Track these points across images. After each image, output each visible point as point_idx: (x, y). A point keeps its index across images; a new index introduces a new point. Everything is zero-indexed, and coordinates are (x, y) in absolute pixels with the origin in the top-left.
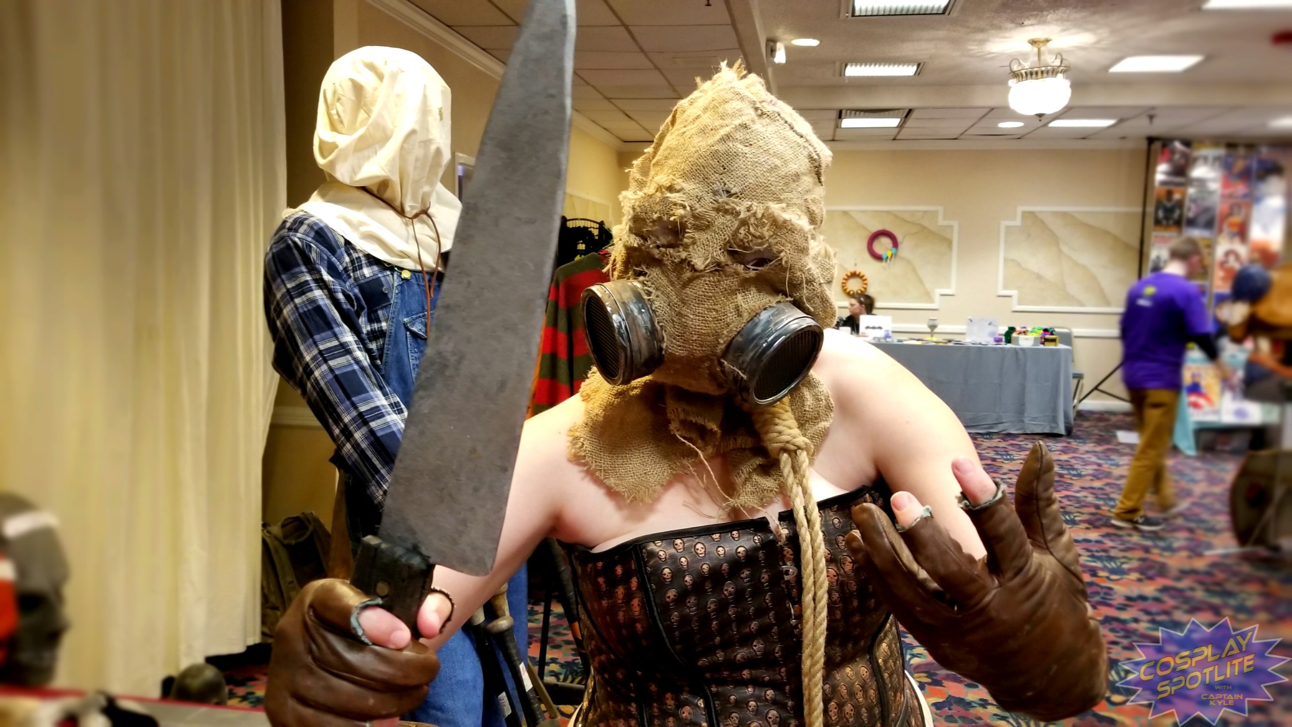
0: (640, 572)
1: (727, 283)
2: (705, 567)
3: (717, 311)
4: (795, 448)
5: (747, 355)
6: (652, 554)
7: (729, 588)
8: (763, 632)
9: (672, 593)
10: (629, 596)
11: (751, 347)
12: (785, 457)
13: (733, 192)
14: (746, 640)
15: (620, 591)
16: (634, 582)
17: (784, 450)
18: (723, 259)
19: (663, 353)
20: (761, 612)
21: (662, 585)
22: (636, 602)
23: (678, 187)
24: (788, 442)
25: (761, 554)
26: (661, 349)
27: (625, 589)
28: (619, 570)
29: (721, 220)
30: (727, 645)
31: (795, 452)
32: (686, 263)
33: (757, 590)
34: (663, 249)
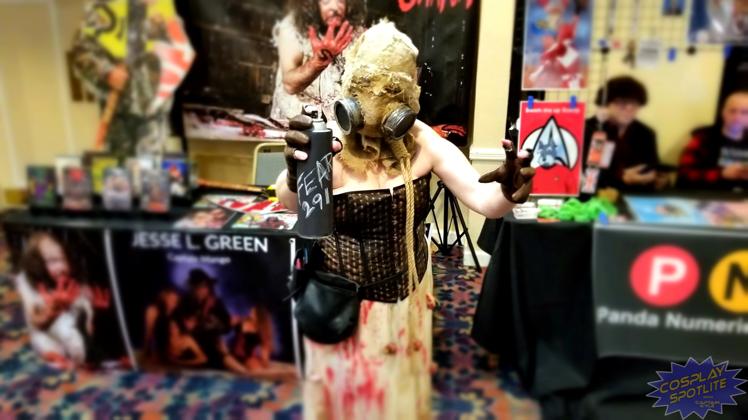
0: (346, 203)
1: (386, 100)
2: (368, 203)
3: (382, 109)
4: (406, 157)
5: (392, 123)
6: (351, 198)
7: (374, 211)
8: (383, 224)
9: (356, 210)
10: (342, 210)
11: (393, 120)
12: (402, 160)
13: (387, 69)
14: (377, 226)
15: (338, 208)
16: (344, 206)
17: (402, 157)
18: (385, 92)
19: (364, 123)
20: (383, 218)
21: (354, 208)
22: (344, 212)
23: (368, 66)
24: (404, 155)
25: (386, 201)
26: (363, 122)
27: (340, 208)
28: (339, 202)
29: (383, 78)
30: (371, 228)
31: (406, 158)
32: (372, 92)
33: (383, 211)
34: (364, 88)
